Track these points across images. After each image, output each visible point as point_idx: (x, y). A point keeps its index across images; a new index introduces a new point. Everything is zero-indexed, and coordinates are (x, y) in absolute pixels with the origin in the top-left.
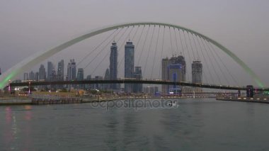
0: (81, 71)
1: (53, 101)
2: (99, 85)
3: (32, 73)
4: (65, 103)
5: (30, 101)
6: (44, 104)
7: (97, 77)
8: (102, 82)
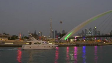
0: (99, 32)
1: (85, 45)
2: (107, 37)
3: (79, 33)
4: (90, 46)
5: (76, 45)
6: (81, 46)
7: (106, 34)
8: (109, 36)
